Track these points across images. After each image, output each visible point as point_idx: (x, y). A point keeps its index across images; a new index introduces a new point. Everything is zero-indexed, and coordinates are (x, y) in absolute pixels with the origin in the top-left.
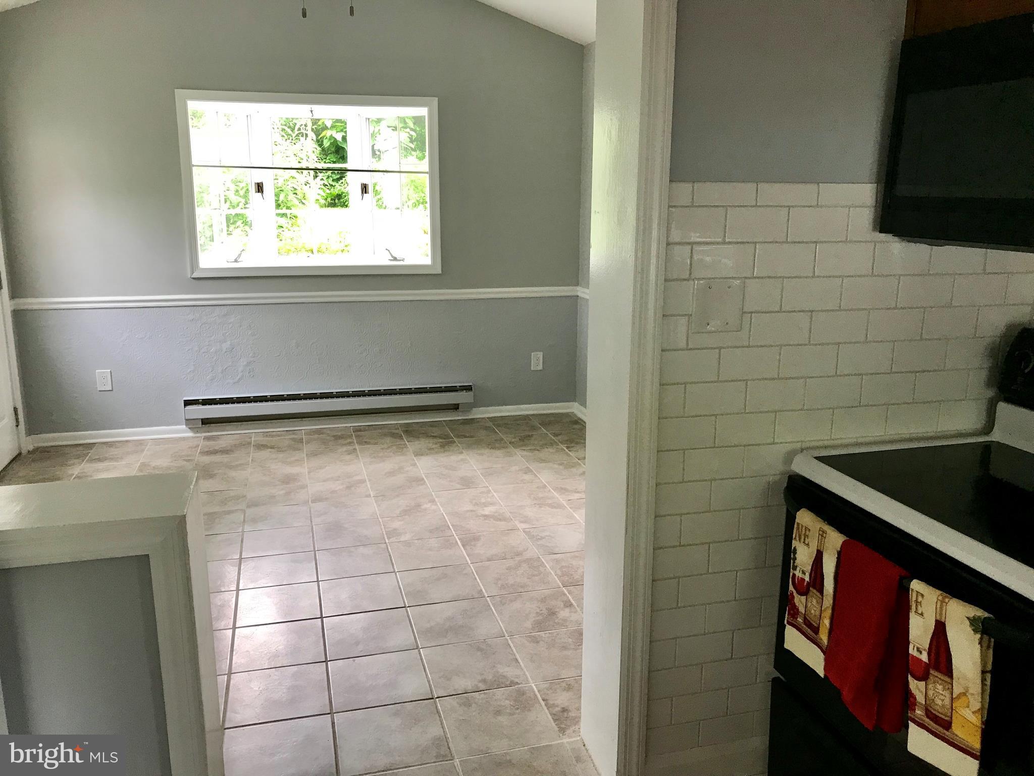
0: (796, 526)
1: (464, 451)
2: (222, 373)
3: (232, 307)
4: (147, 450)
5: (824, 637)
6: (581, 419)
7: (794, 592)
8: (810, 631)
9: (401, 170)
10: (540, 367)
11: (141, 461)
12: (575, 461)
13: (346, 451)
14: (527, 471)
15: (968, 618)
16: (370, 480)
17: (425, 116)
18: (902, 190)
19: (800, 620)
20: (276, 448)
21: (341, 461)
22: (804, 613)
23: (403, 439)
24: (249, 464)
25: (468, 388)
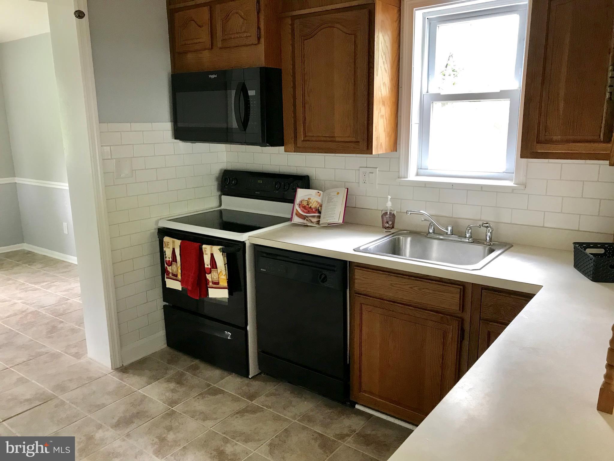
0: (164, 242)
5: (179, 277)
7: (167, 266)
8: (174, 277)
15: (218, 249)
18: (180, 125)
19: (170, 275)
22: (171, 272)
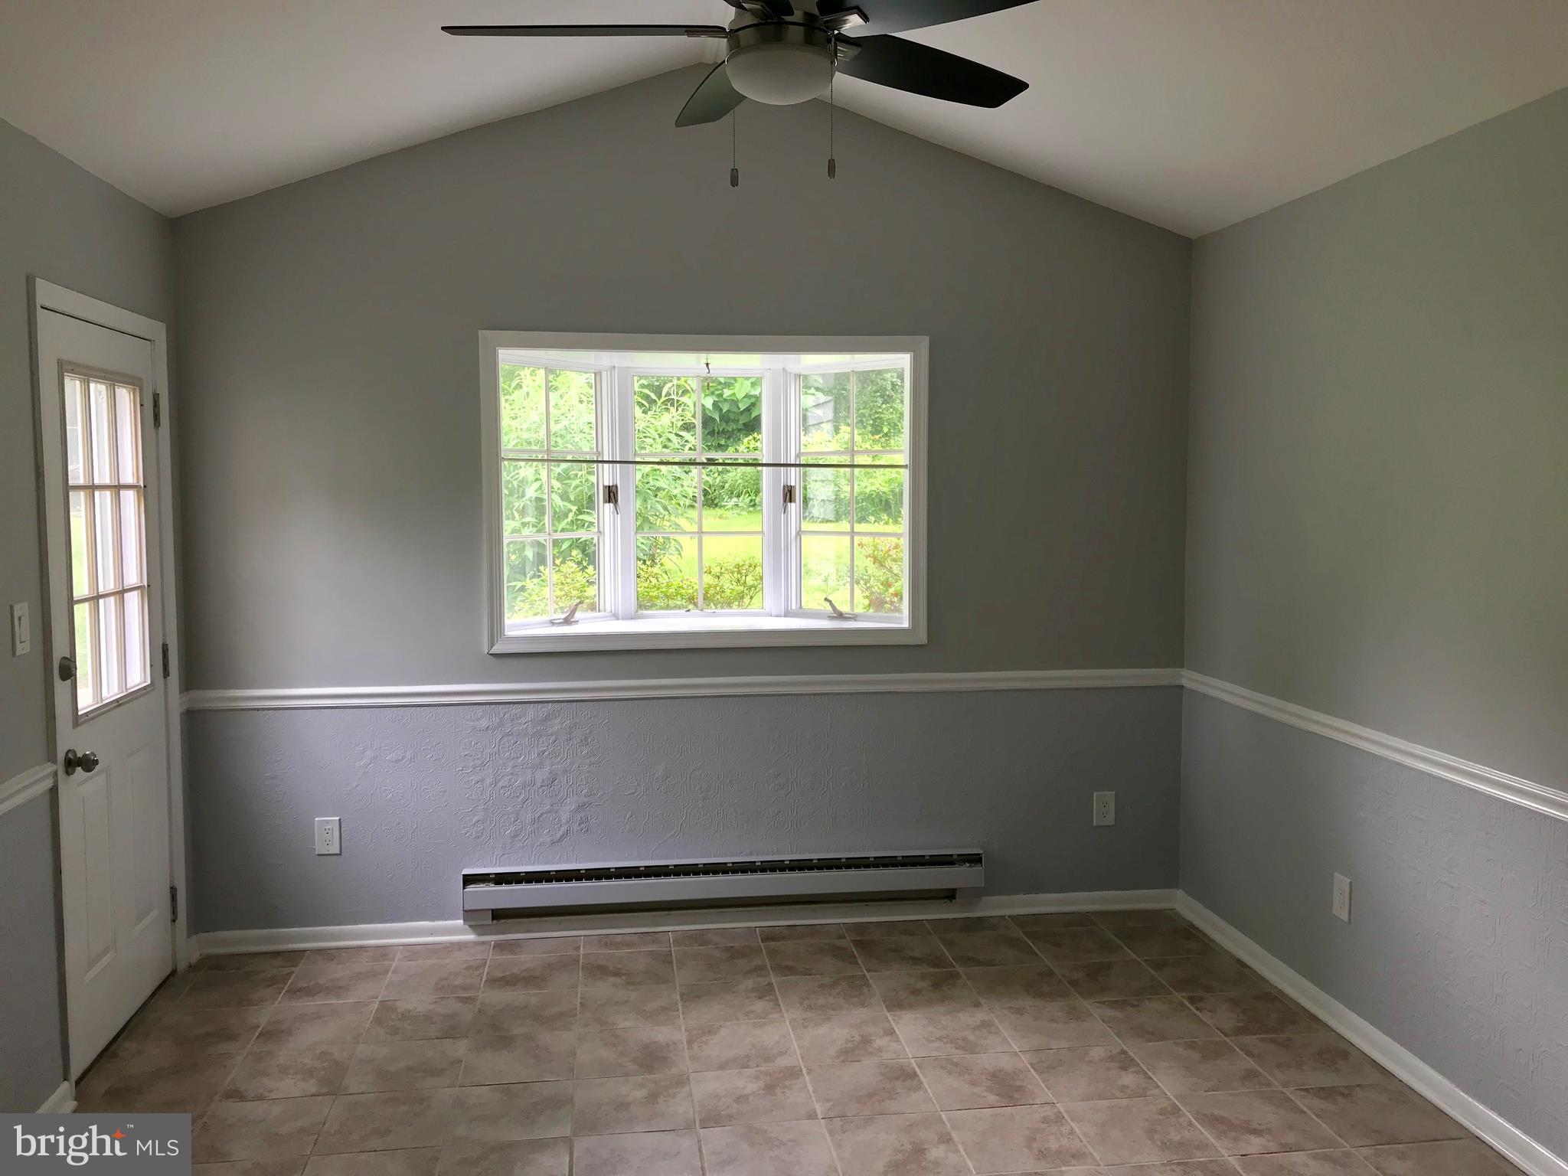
1: (982, 1001)
2: (533, 822)
3: (557, 705)
4: (393, 972)
6: (1194, 926)
9: (856, 463)
10: (1110, 820)
11: (380, 998)
12: (1218, 1039)
13: (753, 990)
14: (1125, 1063)
16: (809, 1072)
17: (903, 369)
20: (624, 974)
21: (747, 1014)
23: (858, 964)
24: (576, 1015)
25: (975, 859)
